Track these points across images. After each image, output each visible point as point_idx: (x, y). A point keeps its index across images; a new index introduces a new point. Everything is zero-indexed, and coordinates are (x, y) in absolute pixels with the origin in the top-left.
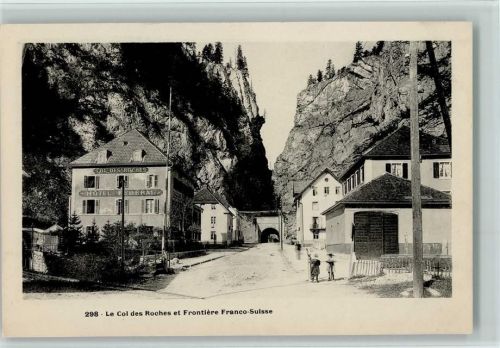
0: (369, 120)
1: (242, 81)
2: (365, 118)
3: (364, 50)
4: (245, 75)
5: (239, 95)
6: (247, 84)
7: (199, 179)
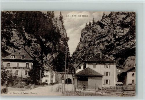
0: (107, 40)
1: (61, 24)
2: (105, 40)
3: (105, 15)
4: (62, 22)
5: (60, 29)
6: (63, 26)
7: (44, 60)
